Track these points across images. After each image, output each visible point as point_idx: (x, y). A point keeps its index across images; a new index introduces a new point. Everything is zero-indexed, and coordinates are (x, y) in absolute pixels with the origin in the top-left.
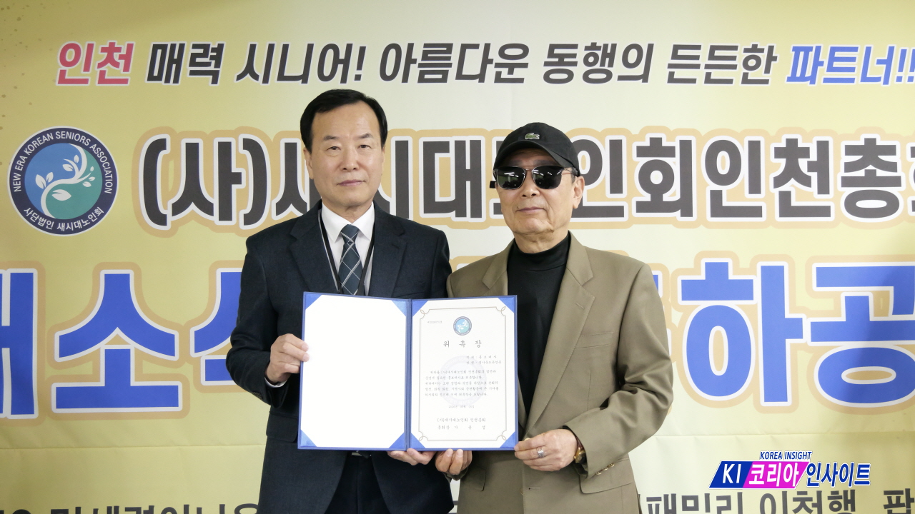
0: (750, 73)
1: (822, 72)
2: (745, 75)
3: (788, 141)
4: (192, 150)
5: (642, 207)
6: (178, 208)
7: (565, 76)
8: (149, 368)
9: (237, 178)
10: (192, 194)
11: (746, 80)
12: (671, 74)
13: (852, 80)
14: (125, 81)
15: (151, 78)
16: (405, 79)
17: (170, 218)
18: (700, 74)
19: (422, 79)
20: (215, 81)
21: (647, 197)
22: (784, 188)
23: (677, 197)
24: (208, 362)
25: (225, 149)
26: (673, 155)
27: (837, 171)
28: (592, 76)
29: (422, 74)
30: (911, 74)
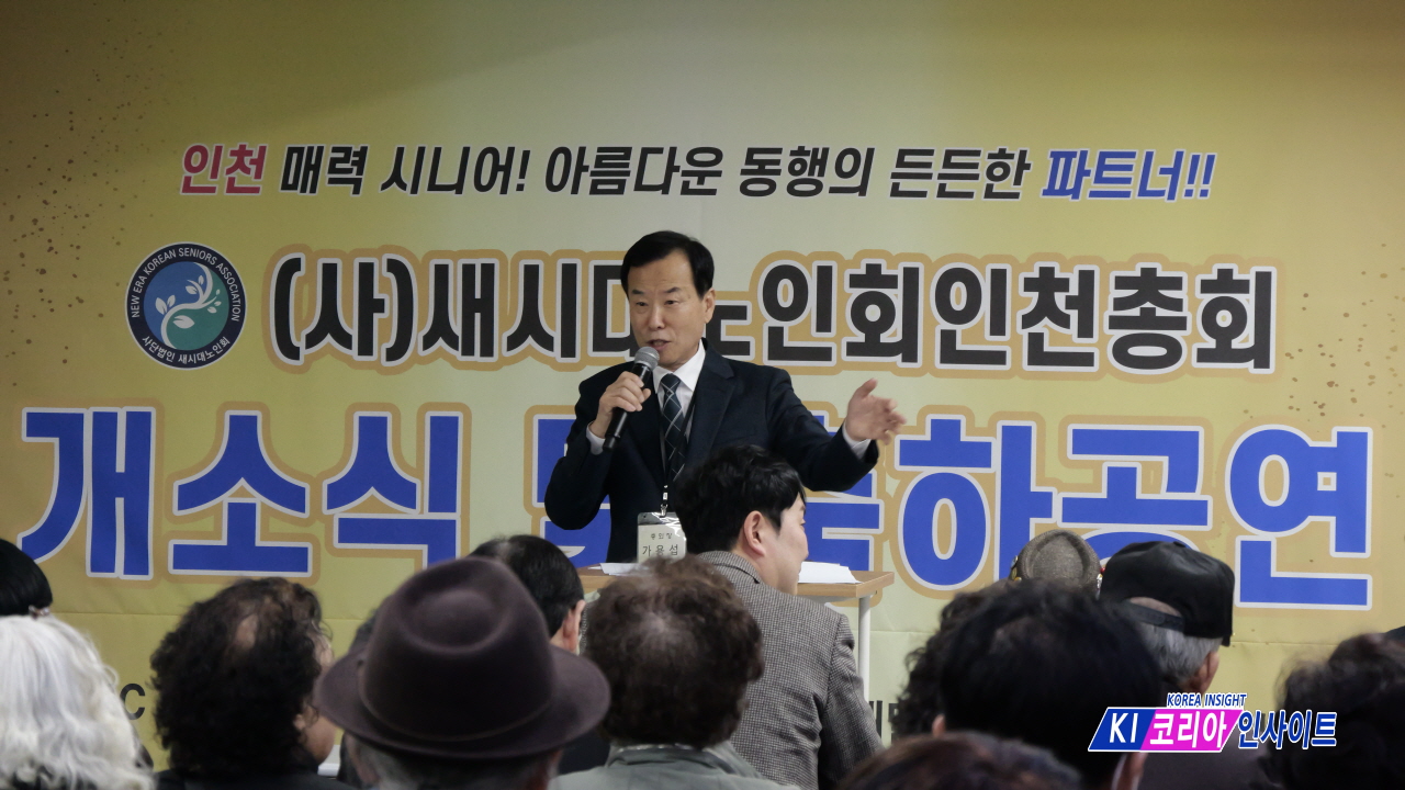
0: (996, 184)
1: (1089, 184)
2: (989, 187)
3: (1042, 270)
4: (330, 272)
5: (853, 349)
6: (313, 340)
7: (765, 187)
8: (276, 526)
9: (379, 306)
10: (329, 324)
11: (989, 193)
12: (896, 186)
13: (1126, 194)
14: (256, 190)
15: (285, 186)
16: (575, 190)
17: (303, 352)
18: (931, 186)
19: (594, 191)
20: (356, 191)
21: (860, 337)
22: (1035, 329)
23: (899, 337)
24: (342, 521)
25: (366, 271)
26: (895, 286)
27: (1103, 308)
28: (798, 187)
29: (595, 184)
30: (1205, 187)
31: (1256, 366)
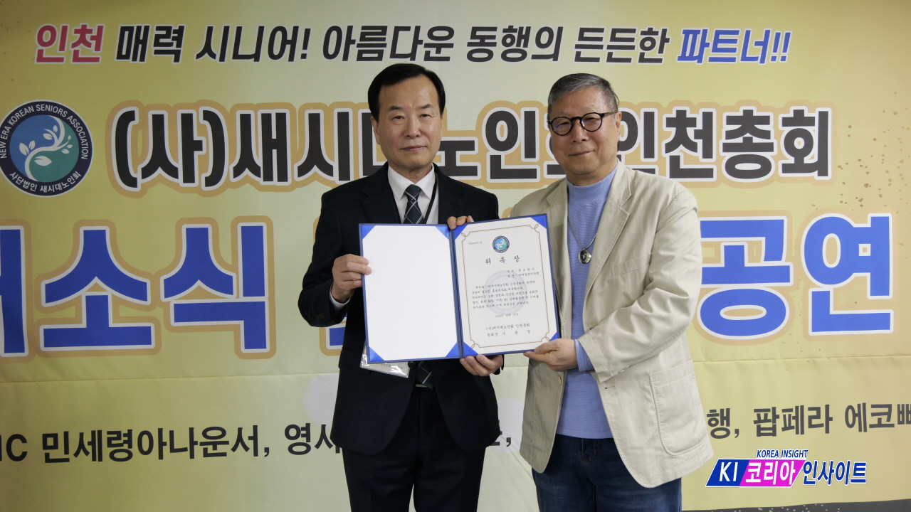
0: (646, 52)
1: (708, 53)
2: (642, 55)
3: (678, 112)
4: (158, 121)
5: (552, 170)
6: (147, 172)
7: (485, 55)
8: (124, 311)
9: (198, 146)
10: (159, 160)
11: (642, 59)
12: (578, 54)
13: (733, 60)
14: (96, 60)
15: (120, 56)
16: (345, 58)
17: (140, 181)
18: (603, 54)
19: (360, 58)
20: (177, 59)
22: (674, 153)
24: (176, 306)
25: (187, 120)
27: (719, 138)
28: (509, 55)
29: (360, 53)
30: (784, 54)
31: (819, 175)
